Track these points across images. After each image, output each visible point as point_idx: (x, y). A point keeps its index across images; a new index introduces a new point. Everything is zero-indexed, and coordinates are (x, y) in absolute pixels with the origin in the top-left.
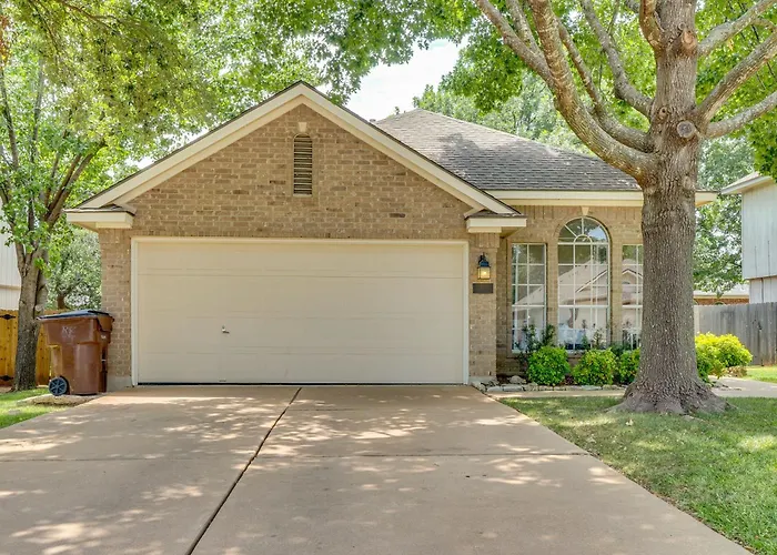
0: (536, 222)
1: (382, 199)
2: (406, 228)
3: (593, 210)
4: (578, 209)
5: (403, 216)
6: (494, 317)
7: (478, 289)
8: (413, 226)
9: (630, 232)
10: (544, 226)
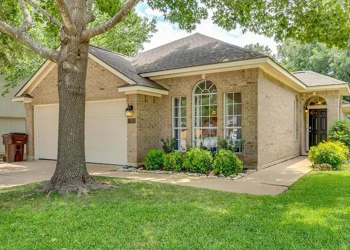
0: (181, 85)
1: (97, 83)
2: (105, 94)
3: (207, 75)
4: (200, 76)
5: (104, 89)
6: (136, 134)
7: (131, 121)
8: (107, 93)
9: (227, 86)
10: (185, 87)
